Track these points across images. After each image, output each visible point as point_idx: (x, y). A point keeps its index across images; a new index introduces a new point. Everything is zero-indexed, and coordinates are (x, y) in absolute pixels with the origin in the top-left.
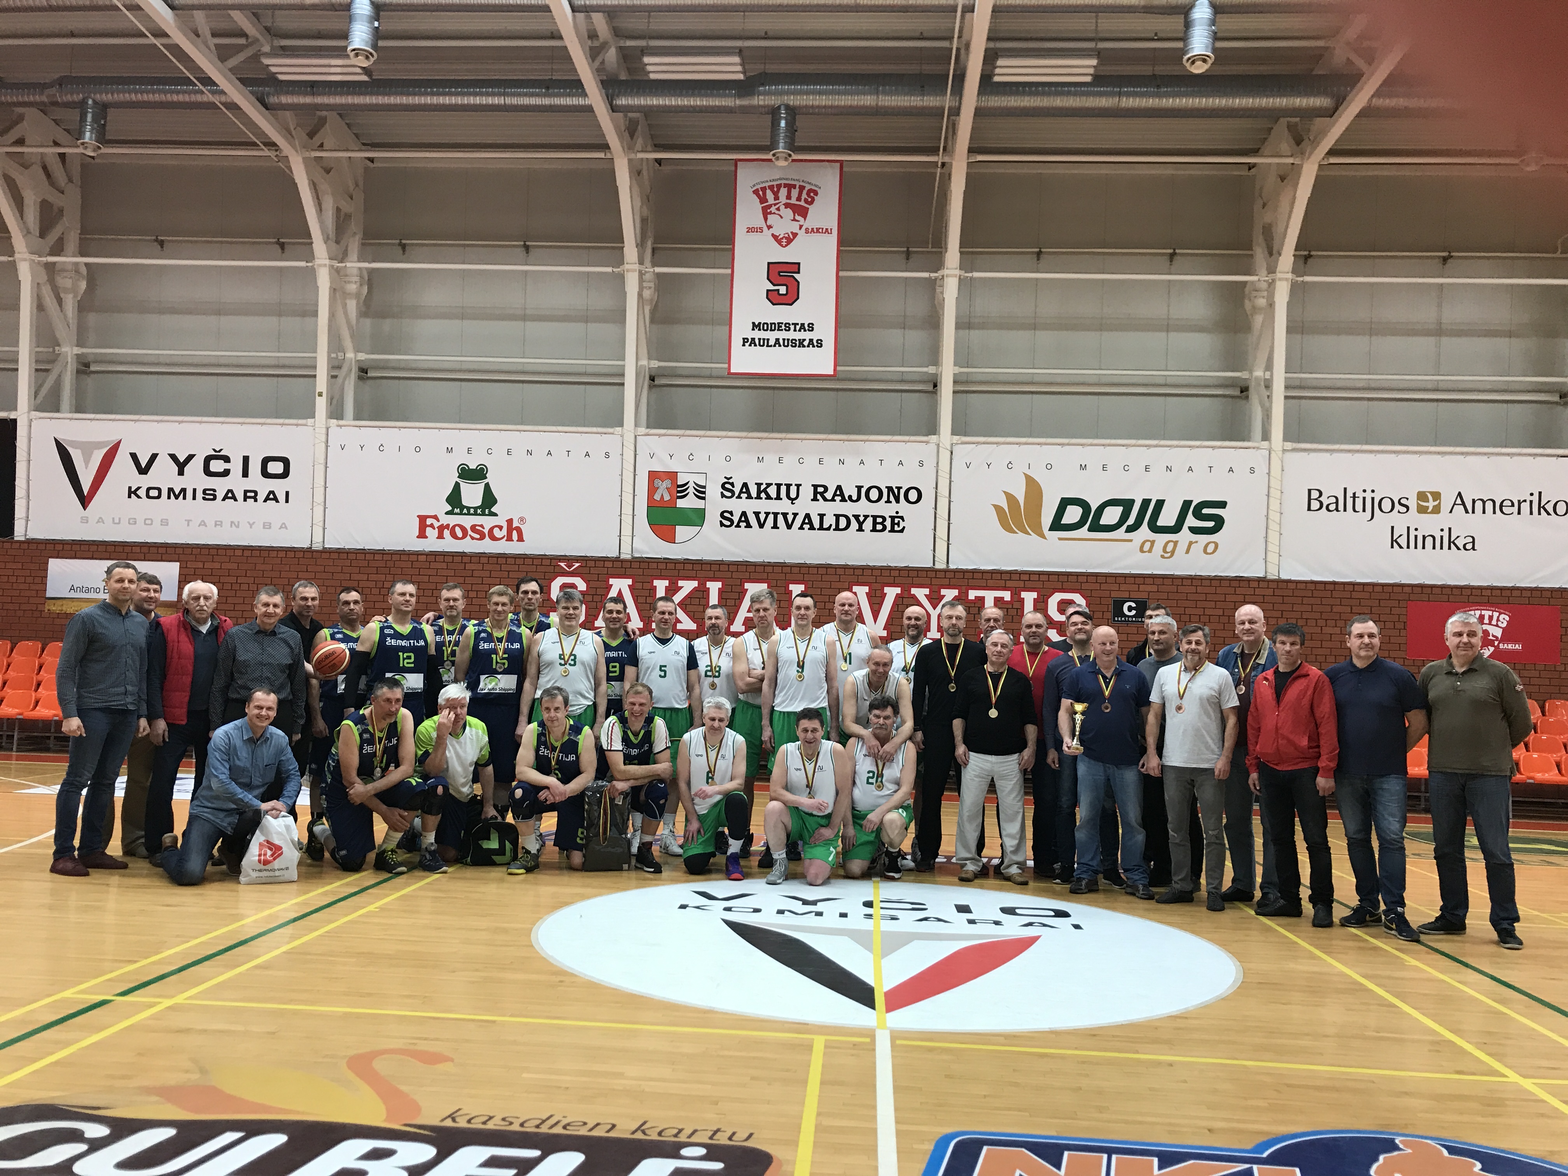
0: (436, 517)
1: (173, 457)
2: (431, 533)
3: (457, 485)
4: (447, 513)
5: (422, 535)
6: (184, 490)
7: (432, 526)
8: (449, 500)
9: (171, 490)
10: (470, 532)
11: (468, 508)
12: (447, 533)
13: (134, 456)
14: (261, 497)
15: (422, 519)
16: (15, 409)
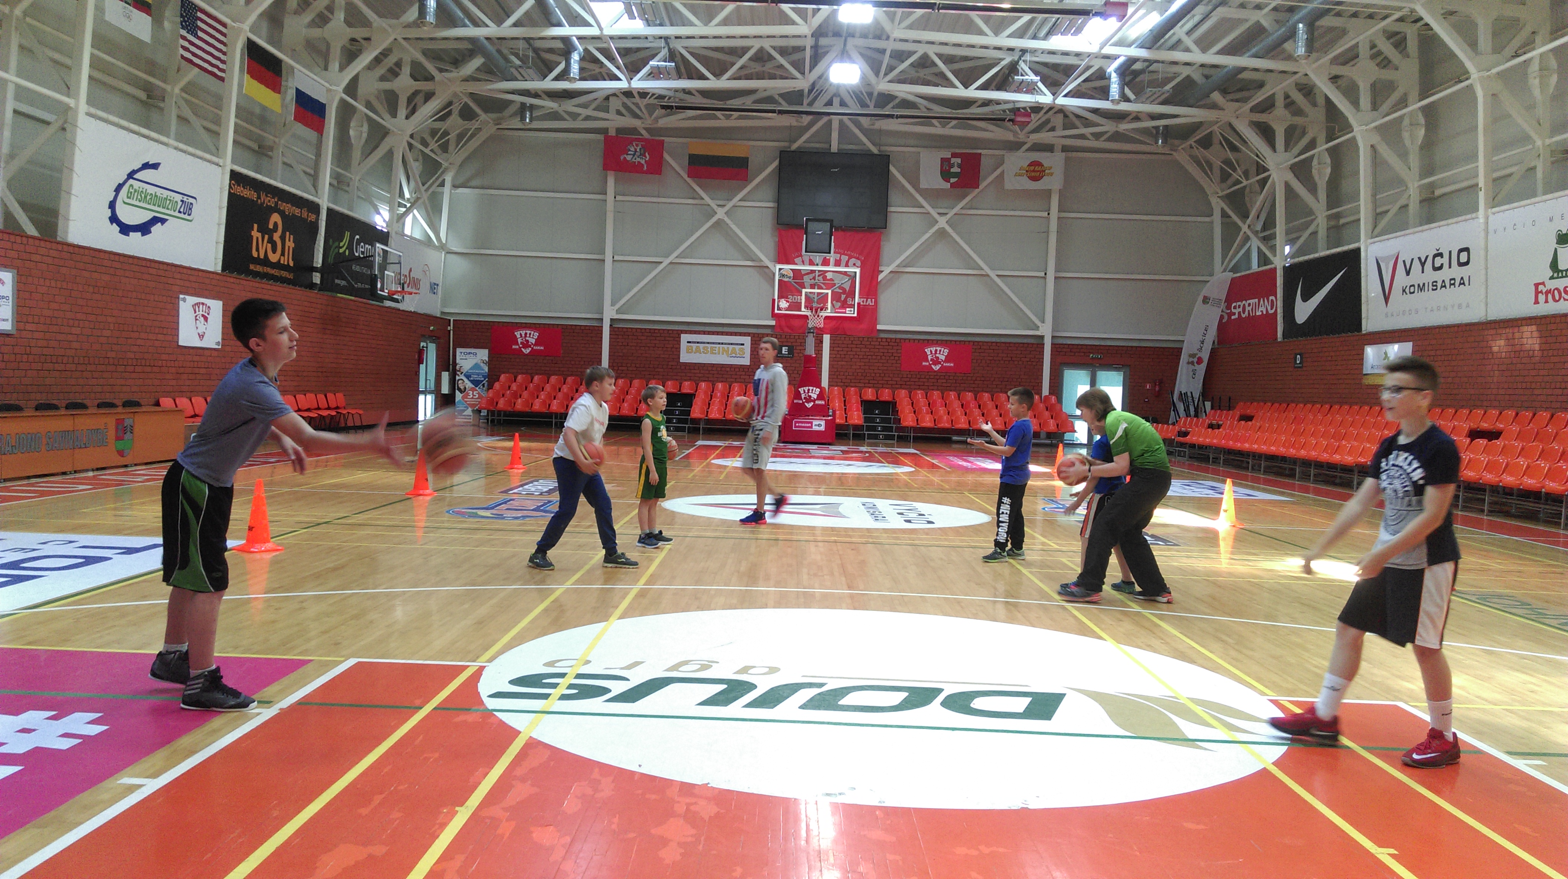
0: (1543, 284)
1: (1419, 258)
2: (1542, 298)
3: (1556, 250)
4: (1552, 278)
5: (1537, 302)
6: (1424, 284)
7: (1541, 292)
8: (1551, 267)
9: (1419, 285)
10: (1563, 294)
11: (1562, 271)
12: (1550, 296)
13: (1404, 261)
14: (1457, 284)
15: (1537, 285)
16: (1358, 240)
